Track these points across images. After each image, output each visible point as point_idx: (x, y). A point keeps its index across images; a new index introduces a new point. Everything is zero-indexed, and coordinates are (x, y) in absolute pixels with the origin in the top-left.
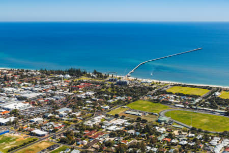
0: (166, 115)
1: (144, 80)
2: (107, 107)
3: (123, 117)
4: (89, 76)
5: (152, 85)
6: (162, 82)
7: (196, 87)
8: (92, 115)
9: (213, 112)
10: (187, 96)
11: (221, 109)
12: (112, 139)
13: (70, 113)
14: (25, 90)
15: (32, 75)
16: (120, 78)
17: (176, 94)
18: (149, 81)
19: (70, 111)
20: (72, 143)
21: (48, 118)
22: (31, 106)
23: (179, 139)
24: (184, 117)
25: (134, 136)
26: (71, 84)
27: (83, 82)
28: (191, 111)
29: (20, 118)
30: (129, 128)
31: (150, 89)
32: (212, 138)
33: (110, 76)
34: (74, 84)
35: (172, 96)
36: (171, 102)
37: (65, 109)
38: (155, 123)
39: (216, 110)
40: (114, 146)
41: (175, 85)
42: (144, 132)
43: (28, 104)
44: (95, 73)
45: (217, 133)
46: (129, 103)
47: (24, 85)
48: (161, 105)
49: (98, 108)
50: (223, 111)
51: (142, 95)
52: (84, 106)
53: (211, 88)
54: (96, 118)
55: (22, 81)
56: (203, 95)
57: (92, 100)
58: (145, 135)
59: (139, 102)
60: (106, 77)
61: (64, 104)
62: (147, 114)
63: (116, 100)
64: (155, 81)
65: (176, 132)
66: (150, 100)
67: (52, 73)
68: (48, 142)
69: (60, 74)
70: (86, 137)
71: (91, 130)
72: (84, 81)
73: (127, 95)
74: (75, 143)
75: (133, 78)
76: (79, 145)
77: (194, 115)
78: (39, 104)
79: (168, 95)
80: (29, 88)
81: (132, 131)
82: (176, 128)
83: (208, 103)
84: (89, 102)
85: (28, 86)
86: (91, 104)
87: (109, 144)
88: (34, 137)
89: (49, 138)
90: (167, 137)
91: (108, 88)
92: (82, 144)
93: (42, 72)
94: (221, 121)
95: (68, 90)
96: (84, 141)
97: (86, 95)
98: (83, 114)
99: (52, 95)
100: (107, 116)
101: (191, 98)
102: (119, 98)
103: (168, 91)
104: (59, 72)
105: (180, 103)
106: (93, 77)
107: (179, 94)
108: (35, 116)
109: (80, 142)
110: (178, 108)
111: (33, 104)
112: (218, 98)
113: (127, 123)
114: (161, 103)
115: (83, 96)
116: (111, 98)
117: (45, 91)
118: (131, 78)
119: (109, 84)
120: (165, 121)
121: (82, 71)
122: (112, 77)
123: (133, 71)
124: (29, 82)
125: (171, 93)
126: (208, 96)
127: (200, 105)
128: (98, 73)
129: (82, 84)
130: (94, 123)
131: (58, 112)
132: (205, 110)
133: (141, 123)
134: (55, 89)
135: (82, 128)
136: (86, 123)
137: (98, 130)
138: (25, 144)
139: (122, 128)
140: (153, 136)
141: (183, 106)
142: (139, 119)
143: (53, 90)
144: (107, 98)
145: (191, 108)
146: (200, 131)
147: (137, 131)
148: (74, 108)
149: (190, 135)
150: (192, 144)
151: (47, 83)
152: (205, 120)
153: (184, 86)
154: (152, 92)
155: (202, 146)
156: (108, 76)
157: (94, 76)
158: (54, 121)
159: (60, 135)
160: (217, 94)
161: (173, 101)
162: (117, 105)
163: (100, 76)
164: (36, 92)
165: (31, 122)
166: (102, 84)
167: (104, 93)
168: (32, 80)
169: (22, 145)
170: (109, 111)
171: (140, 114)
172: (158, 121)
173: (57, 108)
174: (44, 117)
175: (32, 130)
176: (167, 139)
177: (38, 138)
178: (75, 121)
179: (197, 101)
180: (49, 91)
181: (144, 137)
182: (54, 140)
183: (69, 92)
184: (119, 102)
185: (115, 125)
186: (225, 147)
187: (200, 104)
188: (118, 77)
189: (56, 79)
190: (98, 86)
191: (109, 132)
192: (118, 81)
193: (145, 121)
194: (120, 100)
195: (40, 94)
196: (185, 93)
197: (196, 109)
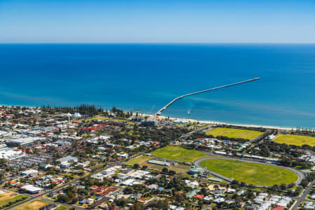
0: (202, 165)
1: (178, 120)
2: (125, 155)
3: (144, 168)
4: (106, 114)
5: (188, 126)
6: (201, 122)
7: (245, 128)
8: (104, 166)
9: (263, 161)
10: (232, 140)
11: (274, 157)
12: (126, 197)
13: (76, 163)
14: (18, 133)
15: (31, 114)
16: (146, 118)
17: (218, 138)
18: (184, 121)
19: (76, 160)
20: (74, 202)
21: (45, 170)
22: (24, 155)
23: (214, 196)
24: (226, 167)
25: (156, 192)
26: (80, 125)
27: (96, 122)
28: (235, 159)
29: (7, 170)
30: (151, 182)
31: (185, 131)
32: (258, 194)
33: (134, 114)
34: (85, 126)
35: (212, 141)
36: (210, 149)
37: (70, 158)
38: (185, 175)
39: (267, 159)
40: (128, 206)
41: (218, 126)
42: (169, 187)
43: (20, 152)
44: (114, 110)
45: (264, 188)
46: (154, 149)
47: (18, 127)
48: (196, 151)
49: (112, 157)
50: (276, 160)
51: (173, 139)
52: (95, 154)
53: (264, 130)
54: (108, 170)
55: (16, 122)
56: (252, 139)
57: (106, 146)
58: (170, 190)
59: (168, 148)
60: (128, 116)
61: (68, 152)
62: (176, 164)
63: (138, 146)
64: (192, 121)
65: (211, 187)
66: (182, 146)
67: (58, 111)
68: (42, 201)
69: (67, 112)
70: (92, 194)
71: (100, 185)
72: (99, 121)
73: (154, 139)
74: (78, 202)
75: (164, 117)
76: (82, 204)
77: (238, 164)
78: (36, 152)
79: (207, 139)
80: (25, 131)
81: (154, 186)
82: (212, 182)
83: (258, 149)
84: (102, 148)
85: (23, 128)
86: (105, 151)
87: (121, 203)
88: (24, 195)
89: (43, 196)
90: (199, 193)
91: (129, 130)
92: (87, 203)
93: (44, 109)
94: (272, 172)
95: (76, 133)
96: (90, 199)
97: (99, 140)
98: (92, 164)
99: (54, 140)
100: (124, 166)
101: (236, 143)
102: (142, 143)
103: (208, 133)
104: (67, 110)
105: (222, 149)
106: (111, 116)
107: (222, 138)
108: (28, 168)
109: (84, 201)
110: (218, 156)
111: (27, 152)
112: (272, 142)
113: (149, 176)
114: (196, 149)
115: (95, 140)
116: (132, 144)
117: (45, 135)
118: (160, 117)
119: (131, 125)
120: (198, 173)
121: (97, 108)
122: (137, 115)
123: (165, 108)
124: (26, 123)
125: (211, 137)
126: (258, 141)
127: (247, 152)
128: (118, 111)
129: (96, 125)
130: (105, 176)
131: (59, 162)
132: (253, 158)
133: (167, 176)
134: (58, 132)
135: (88, 183)
136: (95, 176)
137: (109, 185)
138: (10, 203)
139: (141, 183)
140: (181, 192)
141: (225, 153)
142: (165, 170)
143: (56, 133)
144: (126, 144)
145: (235, 156)
146: (243, 185)
147: (160, 186)
148: (81, 157)
149: (230, 190)
150: (229, 202)
151: (49, 124)
152: (251, 172)
153: (230, 127)
154: (187, 135)
155: (243, 204)
156: (131, 115)
157: (113, 114)
158: (52, 174)
159: (58, 192)
160: (272, 137)
161: (212, 146)
162: (139, 153)
163: (120, 114)
164: (33, 135)
165: (22, 175)
166: (122, 125)
167: (123, 136)
168: (30, 120)
169: (7, 206)
170: (127, 160)
171: (167, 164)
172: (190, 173)
173: (59, 157)
174: (41, 168)
175: (22, 186)
176: (198, 196)
177: (29, 196)
178: (80, 174)
179: (244, 146)
180: (51, 134)
181: (169, 193)
182: (50, 198)
183: (77, 136)
184: (142, 148)
185: (133, 178)
186: (272, 205)
187: (247, 150)
188: (144, 115)
189: (61, 119)
190: (117, 127)
191: (124, 187)
192: (143, 121)
193: (172, 173)
194: (143, 146)
195: (38, 138)
196: (230, 136)
197: (242, 157)
